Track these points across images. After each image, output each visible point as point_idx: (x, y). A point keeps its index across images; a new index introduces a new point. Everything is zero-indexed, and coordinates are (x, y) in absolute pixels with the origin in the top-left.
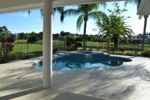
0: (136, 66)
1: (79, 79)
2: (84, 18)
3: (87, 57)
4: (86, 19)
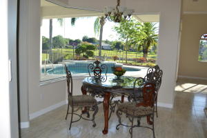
2: (101, 21)
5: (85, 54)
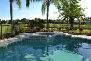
2: (47, 4)
4: (48, 5)
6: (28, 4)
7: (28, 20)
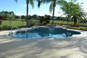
0: (81, 38)
1: (25, 47)
3: (50, 30)
4: (54, 6)
5: (45, 22)
6: (39, 5)
7: (38, 16)
